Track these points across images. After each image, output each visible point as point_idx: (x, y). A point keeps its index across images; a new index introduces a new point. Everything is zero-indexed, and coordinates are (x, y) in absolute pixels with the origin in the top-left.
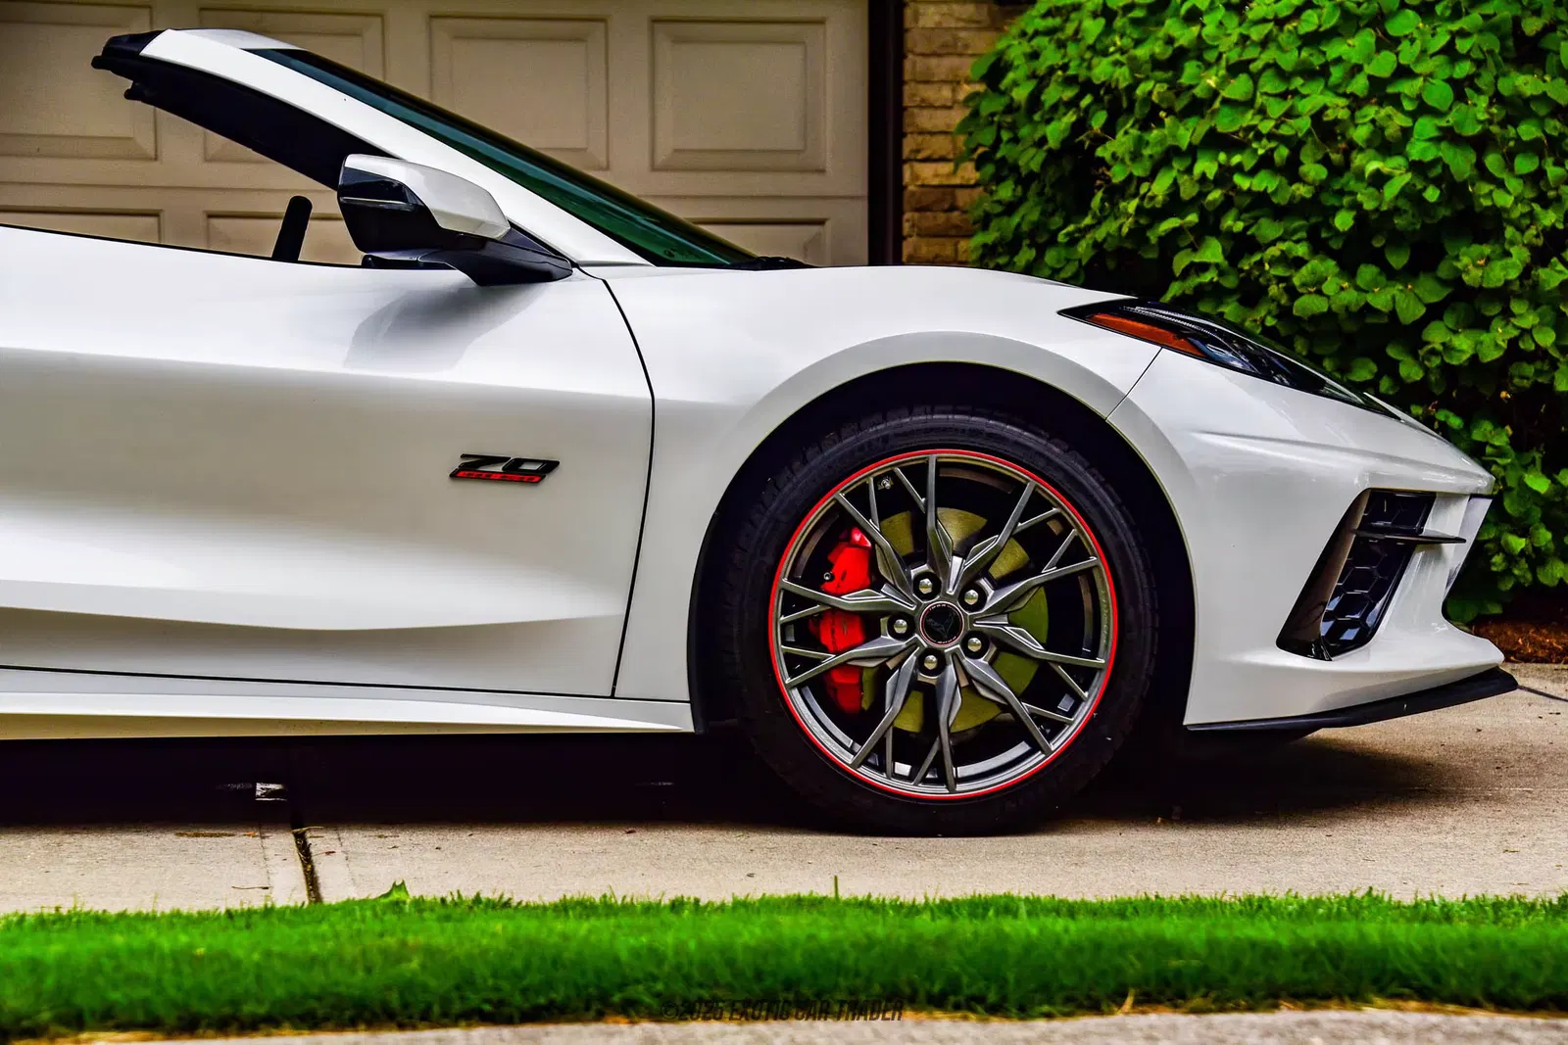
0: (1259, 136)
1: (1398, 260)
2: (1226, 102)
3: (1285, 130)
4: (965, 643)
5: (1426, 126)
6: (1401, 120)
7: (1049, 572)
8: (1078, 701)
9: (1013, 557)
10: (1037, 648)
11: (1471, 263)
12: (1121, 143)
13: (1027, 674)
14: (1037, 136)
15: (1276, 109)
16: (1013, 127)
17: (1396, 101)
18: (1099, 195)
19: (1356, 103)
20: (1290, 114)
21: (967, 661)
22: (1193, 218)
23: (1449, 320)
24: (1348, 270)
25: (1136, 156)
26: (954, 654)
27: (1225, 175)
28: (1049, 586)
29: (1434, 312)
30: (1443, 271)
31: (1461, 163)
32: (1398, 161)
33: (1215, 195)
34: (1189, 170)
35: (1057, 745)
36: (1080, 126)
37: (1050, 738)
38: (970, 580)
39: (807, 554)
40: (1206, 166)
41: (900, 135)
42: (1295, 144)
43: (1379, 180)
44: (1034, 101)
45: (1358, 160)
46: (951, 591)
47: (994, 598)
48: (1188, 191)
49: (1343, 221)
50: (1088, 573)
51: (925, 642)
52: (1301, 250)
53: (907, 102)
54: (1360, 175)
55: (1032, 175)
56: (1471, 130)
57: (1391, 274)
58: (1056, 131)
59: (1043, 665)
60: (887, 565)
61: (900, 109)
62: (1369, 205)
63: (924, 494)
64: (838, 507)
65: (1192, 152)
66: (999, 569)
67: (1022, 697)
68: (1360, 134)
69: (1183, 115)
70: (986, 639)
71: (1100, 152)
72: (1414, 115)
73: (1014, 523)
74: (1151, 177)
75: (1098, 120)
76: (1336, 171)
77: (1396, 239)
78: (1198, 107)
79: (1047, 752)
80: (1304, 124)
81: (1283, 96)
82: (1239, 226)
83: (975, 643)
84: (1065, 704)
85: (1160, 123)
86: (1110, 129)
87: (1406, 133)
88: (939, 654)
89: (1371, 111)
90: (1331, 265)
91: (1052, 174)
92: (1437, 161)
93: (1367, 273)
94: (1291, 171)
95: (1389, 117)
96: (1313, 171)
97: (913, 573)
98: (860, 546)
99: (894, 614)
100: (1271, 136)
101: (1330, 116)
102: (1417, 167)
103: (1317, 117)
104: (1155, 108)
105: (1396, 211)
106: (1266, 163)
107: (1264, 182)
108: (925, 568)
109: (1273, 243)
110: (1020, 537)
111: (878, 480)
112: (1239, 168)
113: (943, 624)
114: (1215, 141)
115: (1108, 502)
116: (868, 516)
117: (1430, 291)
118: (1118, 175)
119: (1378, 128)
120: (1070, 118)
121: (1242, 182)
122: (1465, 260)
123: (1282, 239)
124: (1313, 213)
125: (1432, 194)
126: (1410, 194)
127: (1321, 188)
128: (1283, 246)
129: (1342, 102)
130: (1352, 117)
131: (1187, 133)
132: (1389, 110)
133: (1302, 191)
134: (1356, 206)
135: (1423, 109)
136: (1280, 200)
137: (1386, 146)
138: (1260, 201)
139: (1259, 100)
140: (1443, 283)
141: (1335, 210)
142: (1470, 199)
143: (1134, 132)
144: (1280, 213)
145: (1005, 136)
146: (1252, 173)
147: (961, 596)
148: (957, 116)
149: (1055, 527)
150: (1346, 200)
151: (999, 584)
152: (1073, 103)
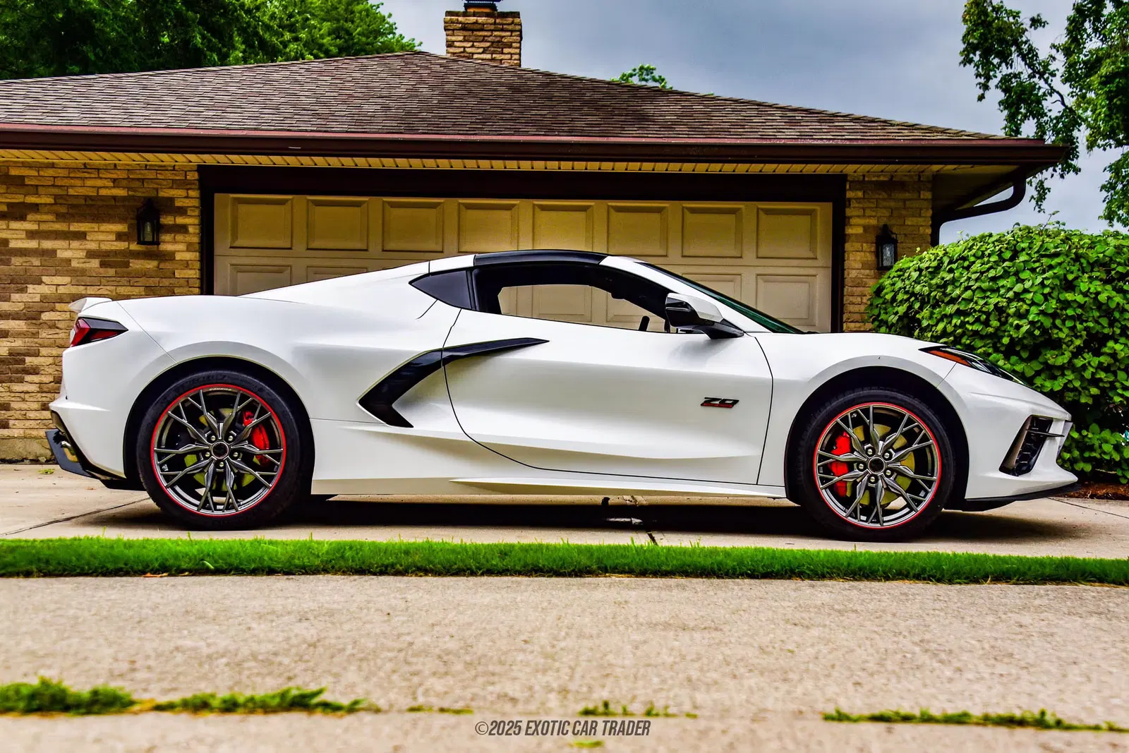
0: (975, 311)
1: (1025, 355)
2: (963, 299)
3: (984, 309)
4: (885, 472)
5: (1034, 310)
6: (1025, 307)
7: (915, 446)
8: (927, 493)
9: (901, 441)
10: (911, 474)
11: (1051, 357)
12: (926, 312)
13: (907, 483)
14: (895, 311)
15: (981, 302)
16: (885, 309)
17: (1023, 301)
18: (917, 331)
19: (1010, 300)
20: (986, 304)
21: (886, 478)
22: (952, 338)
23: (1043, 376)
24: (1007, 358)
25: (931, 317)
26: (881, 476)
27: (963, 324)
28: (915, 451)
29: (1038, 373)
30: (1041, 359)
31: (1047, 322)
32: (1025, 321)
33: (959, 331)
34: (950, 323)
35: (920, 508)
36: (910, 307)
37: (917, 506)
38: (886, 450)
39: (826, 442)
40: (956, 321)
41: (842, 313)
42: (988, 314)
43: (1018, 327)
44: (894, 299)
45: (1011, 320)
46: (879, 454)
47: (895, 456)
48: (950, 329)
49: (1006, 341)
50: (929, 446)
51: (871, 472)
52: (990, 351)
53: (845, 302)
54: (1011, 325)
55: (893, 325)
56: (1050, 311)
57: (1022, 360)
58: (902, 309)
59: (914, 480)
60: (856, 444)
61: (842, 305)
62: (1015, 336)
63: (868, 419)
64: (837, 423)
65: (951, 316)
66: (896, 446)
67: (906, 492)
68: (1012, 311)
69: (948, 303)
70: (893, 470)
71: (917, 316)
72: (1030, 305)
73: (902, 429)
74: (936, 325)
75: (917, 306)
76: (1003, 324)
77: (1024, 347)
78: (953, 301)
79: (916, 511)
80: (992, 307)
81: (983, 298)
82: (968, 342)
83: (889, 472)
84: (922, 494)
85: (940, 306)
86: (921, 308)
87: (1028, 311)
88: (876, 476)
89: (1015, 304)
90: (1001, 356)
91: (900, 325)
92: (1038, 321)
93: (1014, 359)
94: (986, 323)
95: (1022, 306)
96: (995, 323)
97: (865, 447)
98: (846, 436)
99: (859, 462)
100: (980, 311)
101: (1000, 305)
102: (1032, 323)
103: (996, 305)
104: (937, 301)
105: (1024, 338)
106: (977, 320)
107: (977, 327)
108: (870, 445)
109: (980, 348)
110: (904, 434)
111: (851, 414)
112: (968, 322)
113: (877, 465)
114: (959, 313)
115: (935, 419)
116: (849, 427)
117: (1036, 366)
118: (925, 323)
119: (1018, 310)
120: (906, 305)
121: (970, 327)
122: (1049, 356)
123: (984, 346)
124: (995, 337)
125: (1037, 332)
126: (1029, 332)
127: (997, 329)
128: (984, 349)
129: (1005, 300)
130: (1008, 305)
131: (950, 309)
132: (1021, 303)
133: (990, 330)
134: (1010, 336)
135: (1033, 303)
136: (984, 333)
137: (1021, 315)
138: (976, 334)
139: (975, 299)
140: (1041, 363)
141: (1003, 337)
142: (1050, 335)
143: (930, 309)
144: (982, 337)
145: (882, 312)
146: (972, 324)
147: (883, 455)
148: (862, 308)
149: (916, 430)
150: (1006, 334)
151: (897, 451)
152: (908, 300)
